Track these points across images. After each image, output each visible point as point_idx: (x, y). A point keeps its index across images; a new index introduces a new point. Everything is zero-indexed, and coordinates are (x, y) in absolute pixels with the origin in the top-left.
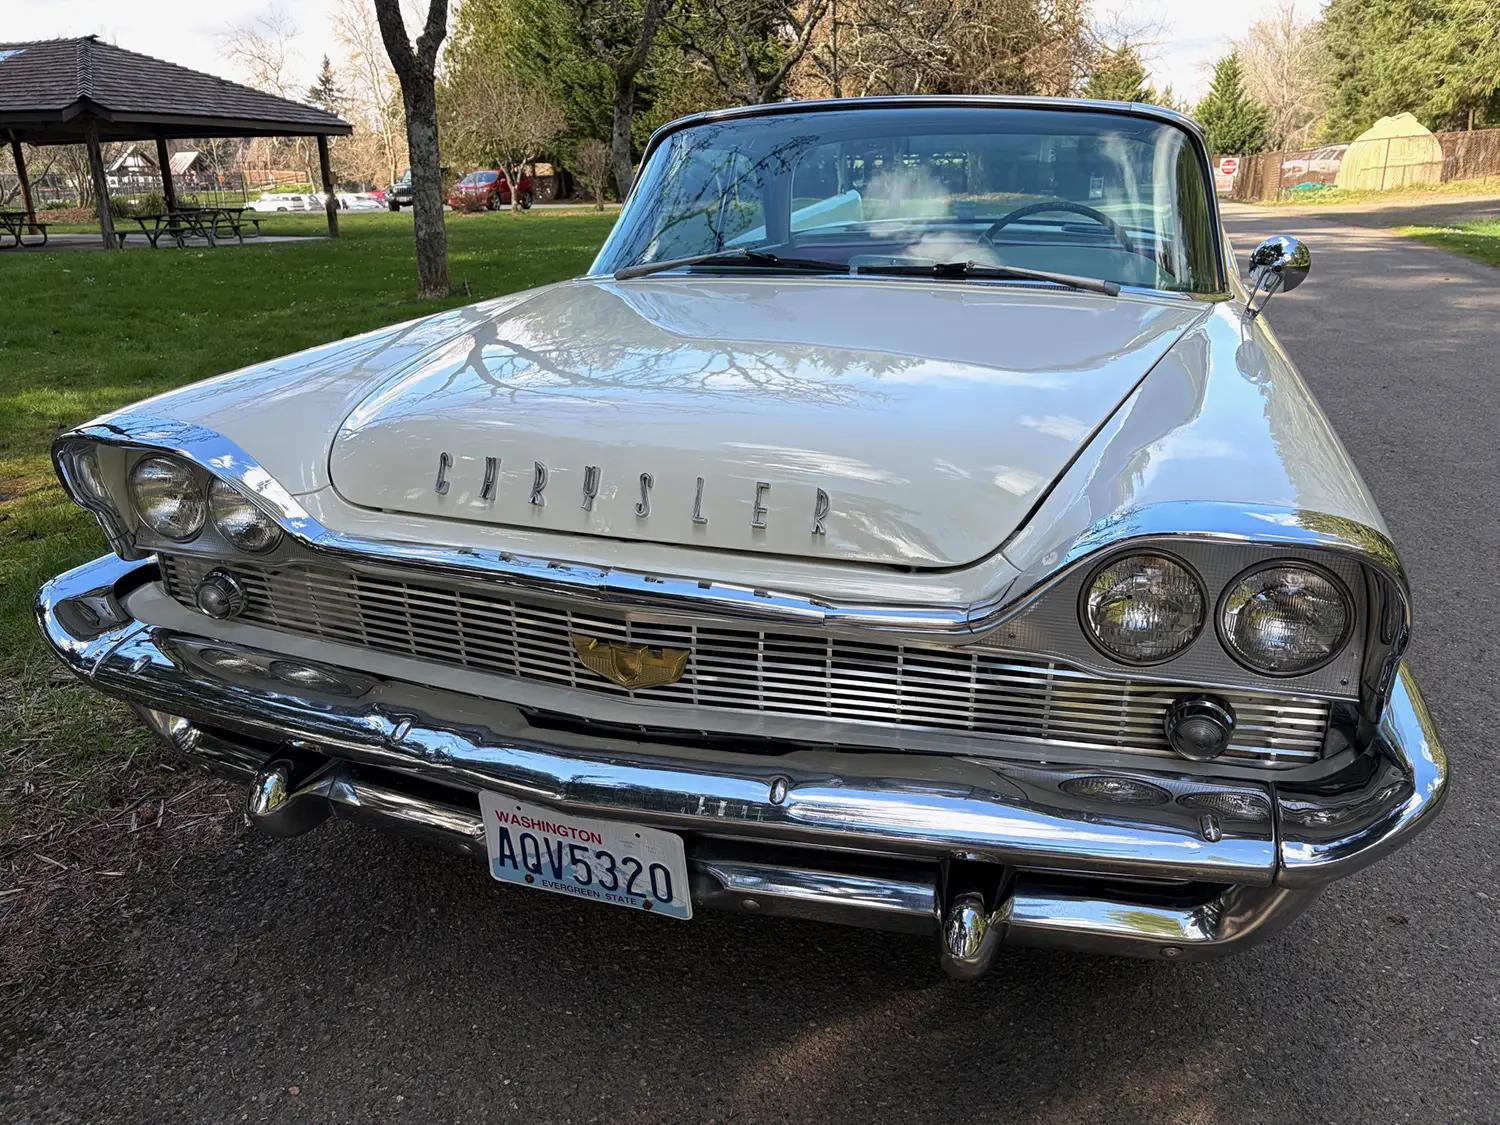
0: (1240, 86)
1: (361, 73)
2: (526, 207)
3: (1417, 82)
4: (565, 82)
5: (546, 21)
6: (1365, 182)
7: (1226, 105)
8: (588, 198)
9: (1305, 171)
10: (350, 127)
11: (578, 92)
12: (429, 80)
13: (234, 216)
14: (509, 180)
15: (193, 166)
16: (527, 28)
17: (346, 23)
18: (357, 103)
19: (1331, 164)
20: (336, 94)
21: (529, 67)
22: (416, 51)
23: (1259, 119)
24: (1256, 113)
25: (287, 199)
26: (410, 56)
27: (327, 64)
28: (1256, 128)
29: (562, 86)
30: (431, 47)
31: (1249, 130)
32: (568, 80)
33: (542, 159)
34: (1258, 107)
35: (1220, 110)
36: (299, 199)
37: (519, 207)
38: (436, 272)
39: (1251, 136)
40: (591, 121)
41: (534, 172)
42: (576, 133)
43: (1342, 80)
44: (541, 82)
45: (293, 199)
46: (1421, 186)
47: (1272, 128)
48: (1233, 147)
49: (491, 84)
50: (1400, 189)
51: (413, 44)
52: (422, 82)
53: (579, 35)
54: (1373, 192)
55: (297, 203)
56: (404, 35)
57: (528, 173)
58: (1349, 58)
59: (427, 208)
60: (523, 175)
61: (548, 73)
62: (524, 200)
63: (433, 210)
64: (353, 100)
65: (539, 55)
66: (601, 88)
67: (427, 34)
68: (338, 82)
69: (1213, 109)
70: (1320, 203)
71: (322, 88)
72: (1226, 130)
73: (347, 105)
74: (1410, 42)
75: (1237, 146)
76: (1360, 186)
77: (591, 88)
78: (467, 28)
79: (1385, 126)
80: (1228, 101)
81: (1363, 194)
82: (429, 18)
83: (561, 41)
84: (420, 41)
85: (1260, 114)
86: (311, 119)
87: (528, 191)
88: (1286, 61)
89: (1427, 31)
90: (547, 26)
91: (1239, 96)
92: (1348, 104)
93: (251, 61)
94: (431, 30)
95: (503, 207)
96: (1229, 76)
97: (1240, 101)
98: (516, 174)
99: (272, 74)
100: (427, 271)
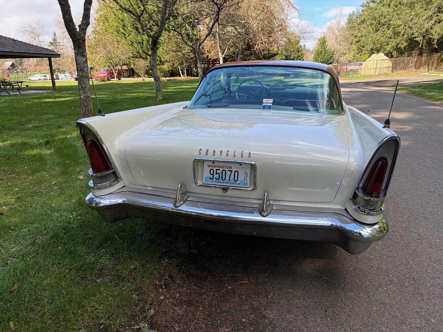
0: (326, 45)
1: (66, 38)
2: (119, 80)
3: (381, 44)
4: (131, 41)
5: (124, 23)
6: (370, 73)
7: (323, 50)
8: (139, 76)
9: (349, 69)
10: (60, 55)
11: (135, 44)
12: (83, 41)
13: (20, 84)
14: (114, 72)
15: (11, 66)
16: (118, 25)
17: (61, 22)
18: (64, 47)
19: (357, 67)
20: (58, 44)
21: (120, 37)
22: (78, 30)
23: (332, 54)
24: (331, 52)
25: (42, 76)
26: (76, 32)
27: (55, 34)
28: (331, 56)
29: (130, 42)
30: (84, 28)
31: (329, 57)
32: (132, 40)
33: (124, 65)
34: (332, 51)
35: (321, 52)
36: (46, 76)
37: (117, 79)
38: (88, 110)
39: (330, 59)
40: (140, 53)
41: (122, 68)
42: (135, 57)
43: (356, 43)
44: (124, 41)
45: (44, 76)
46: (386, 74)
47: (336, 56)
48: (325, 62)
49: (107, 41)
50: (380, 74)
51: (77, 27)
52: (80, 41)
53: (135, 27)
54: (373, 75)
55: (45, 77)
56: (73, 24)
57: (120, 69)
58: (358, 37)
59: (84, 87)
60: (118, 69)
61: (126, 38)
62: (119, 77)
63: (86, 88)
64: (63, 46)
65: (122, 33)
66: (143, 44)
67: (82, 23)
68: (58, 40)
69: (319, 51)
70: (358, 79)
71: (53, 42)
72: (323, 57)
73: (61, 47)
74: (379, 32)
75: (326, 62)
76: (369, 74)
77: (140, 43)
78: (99, 25)
79: (375, 56)
80: (323, 49)
81: (370, 76)
82: (83, 18)
83: (129, 28)
84: (79, 26)
85: (332, 53)
86: (45, 52)
87: (120, 75)
88: (338, 38)
89: (384, 29)
90: (124, 24)
91: (326, 47)
92: (358, 50)
93: (30, 34)
94: (84, 22)
95: (112, 79)
96: (323, 42)
97: (327, 49)
98: (116, 69)
99: (37, 38)
100: (84, 110)
